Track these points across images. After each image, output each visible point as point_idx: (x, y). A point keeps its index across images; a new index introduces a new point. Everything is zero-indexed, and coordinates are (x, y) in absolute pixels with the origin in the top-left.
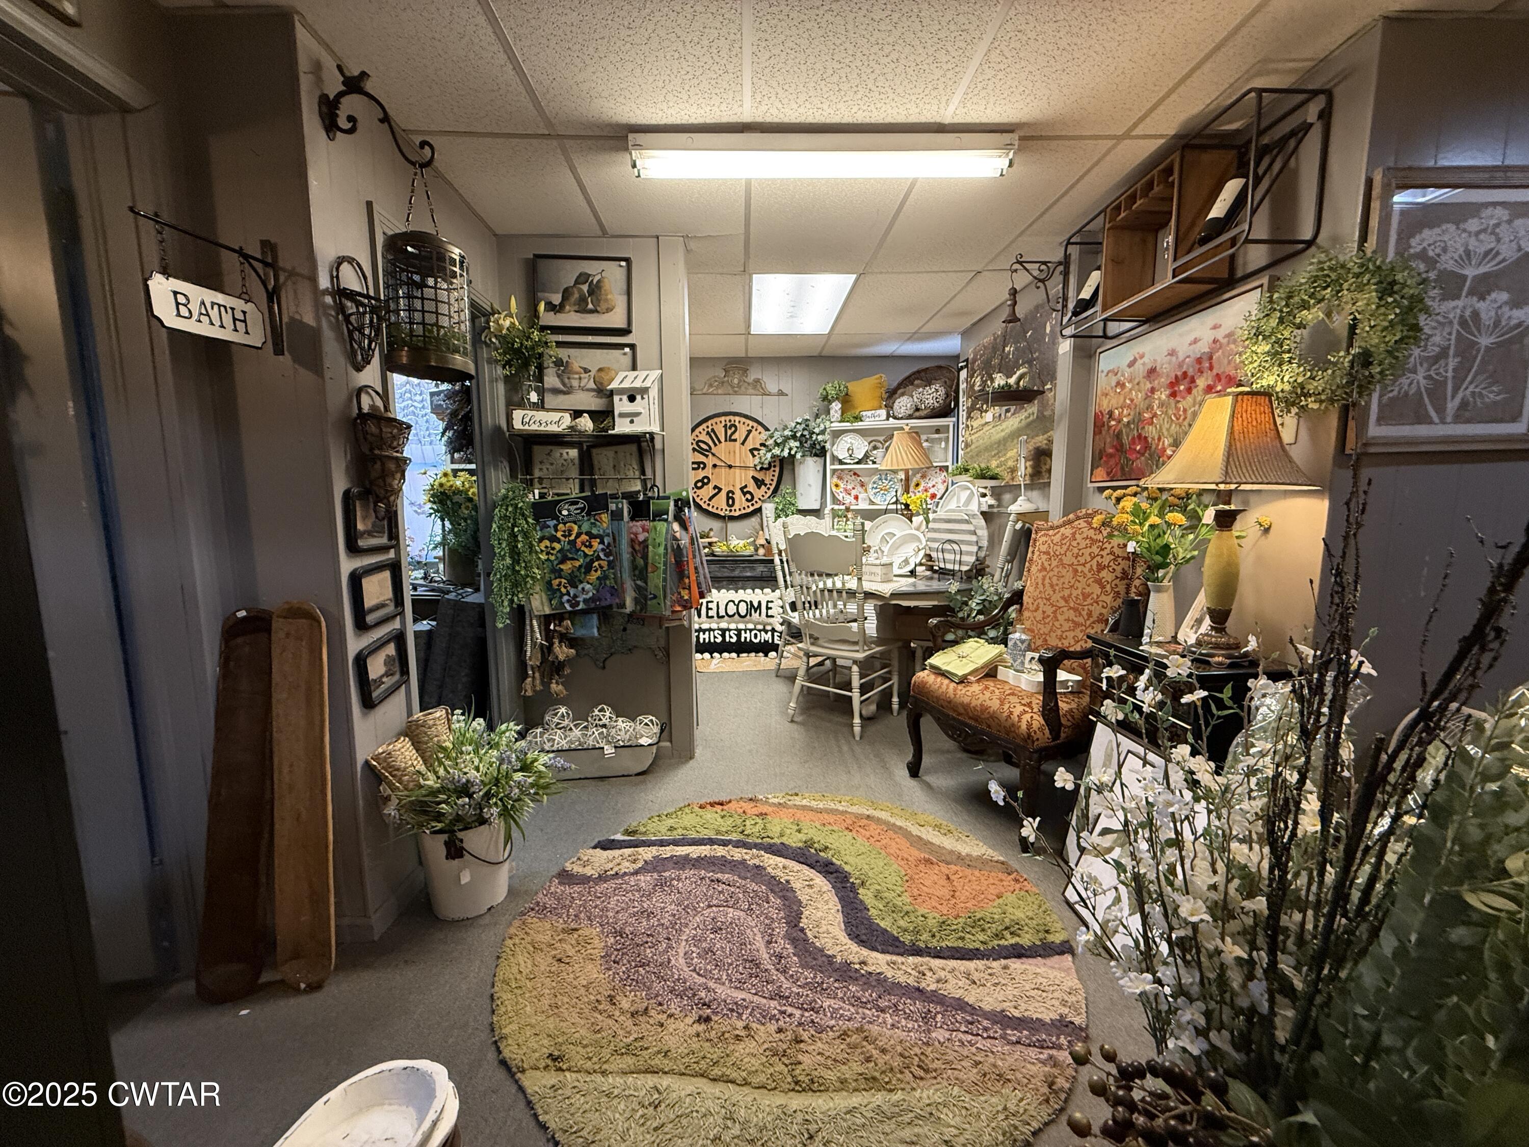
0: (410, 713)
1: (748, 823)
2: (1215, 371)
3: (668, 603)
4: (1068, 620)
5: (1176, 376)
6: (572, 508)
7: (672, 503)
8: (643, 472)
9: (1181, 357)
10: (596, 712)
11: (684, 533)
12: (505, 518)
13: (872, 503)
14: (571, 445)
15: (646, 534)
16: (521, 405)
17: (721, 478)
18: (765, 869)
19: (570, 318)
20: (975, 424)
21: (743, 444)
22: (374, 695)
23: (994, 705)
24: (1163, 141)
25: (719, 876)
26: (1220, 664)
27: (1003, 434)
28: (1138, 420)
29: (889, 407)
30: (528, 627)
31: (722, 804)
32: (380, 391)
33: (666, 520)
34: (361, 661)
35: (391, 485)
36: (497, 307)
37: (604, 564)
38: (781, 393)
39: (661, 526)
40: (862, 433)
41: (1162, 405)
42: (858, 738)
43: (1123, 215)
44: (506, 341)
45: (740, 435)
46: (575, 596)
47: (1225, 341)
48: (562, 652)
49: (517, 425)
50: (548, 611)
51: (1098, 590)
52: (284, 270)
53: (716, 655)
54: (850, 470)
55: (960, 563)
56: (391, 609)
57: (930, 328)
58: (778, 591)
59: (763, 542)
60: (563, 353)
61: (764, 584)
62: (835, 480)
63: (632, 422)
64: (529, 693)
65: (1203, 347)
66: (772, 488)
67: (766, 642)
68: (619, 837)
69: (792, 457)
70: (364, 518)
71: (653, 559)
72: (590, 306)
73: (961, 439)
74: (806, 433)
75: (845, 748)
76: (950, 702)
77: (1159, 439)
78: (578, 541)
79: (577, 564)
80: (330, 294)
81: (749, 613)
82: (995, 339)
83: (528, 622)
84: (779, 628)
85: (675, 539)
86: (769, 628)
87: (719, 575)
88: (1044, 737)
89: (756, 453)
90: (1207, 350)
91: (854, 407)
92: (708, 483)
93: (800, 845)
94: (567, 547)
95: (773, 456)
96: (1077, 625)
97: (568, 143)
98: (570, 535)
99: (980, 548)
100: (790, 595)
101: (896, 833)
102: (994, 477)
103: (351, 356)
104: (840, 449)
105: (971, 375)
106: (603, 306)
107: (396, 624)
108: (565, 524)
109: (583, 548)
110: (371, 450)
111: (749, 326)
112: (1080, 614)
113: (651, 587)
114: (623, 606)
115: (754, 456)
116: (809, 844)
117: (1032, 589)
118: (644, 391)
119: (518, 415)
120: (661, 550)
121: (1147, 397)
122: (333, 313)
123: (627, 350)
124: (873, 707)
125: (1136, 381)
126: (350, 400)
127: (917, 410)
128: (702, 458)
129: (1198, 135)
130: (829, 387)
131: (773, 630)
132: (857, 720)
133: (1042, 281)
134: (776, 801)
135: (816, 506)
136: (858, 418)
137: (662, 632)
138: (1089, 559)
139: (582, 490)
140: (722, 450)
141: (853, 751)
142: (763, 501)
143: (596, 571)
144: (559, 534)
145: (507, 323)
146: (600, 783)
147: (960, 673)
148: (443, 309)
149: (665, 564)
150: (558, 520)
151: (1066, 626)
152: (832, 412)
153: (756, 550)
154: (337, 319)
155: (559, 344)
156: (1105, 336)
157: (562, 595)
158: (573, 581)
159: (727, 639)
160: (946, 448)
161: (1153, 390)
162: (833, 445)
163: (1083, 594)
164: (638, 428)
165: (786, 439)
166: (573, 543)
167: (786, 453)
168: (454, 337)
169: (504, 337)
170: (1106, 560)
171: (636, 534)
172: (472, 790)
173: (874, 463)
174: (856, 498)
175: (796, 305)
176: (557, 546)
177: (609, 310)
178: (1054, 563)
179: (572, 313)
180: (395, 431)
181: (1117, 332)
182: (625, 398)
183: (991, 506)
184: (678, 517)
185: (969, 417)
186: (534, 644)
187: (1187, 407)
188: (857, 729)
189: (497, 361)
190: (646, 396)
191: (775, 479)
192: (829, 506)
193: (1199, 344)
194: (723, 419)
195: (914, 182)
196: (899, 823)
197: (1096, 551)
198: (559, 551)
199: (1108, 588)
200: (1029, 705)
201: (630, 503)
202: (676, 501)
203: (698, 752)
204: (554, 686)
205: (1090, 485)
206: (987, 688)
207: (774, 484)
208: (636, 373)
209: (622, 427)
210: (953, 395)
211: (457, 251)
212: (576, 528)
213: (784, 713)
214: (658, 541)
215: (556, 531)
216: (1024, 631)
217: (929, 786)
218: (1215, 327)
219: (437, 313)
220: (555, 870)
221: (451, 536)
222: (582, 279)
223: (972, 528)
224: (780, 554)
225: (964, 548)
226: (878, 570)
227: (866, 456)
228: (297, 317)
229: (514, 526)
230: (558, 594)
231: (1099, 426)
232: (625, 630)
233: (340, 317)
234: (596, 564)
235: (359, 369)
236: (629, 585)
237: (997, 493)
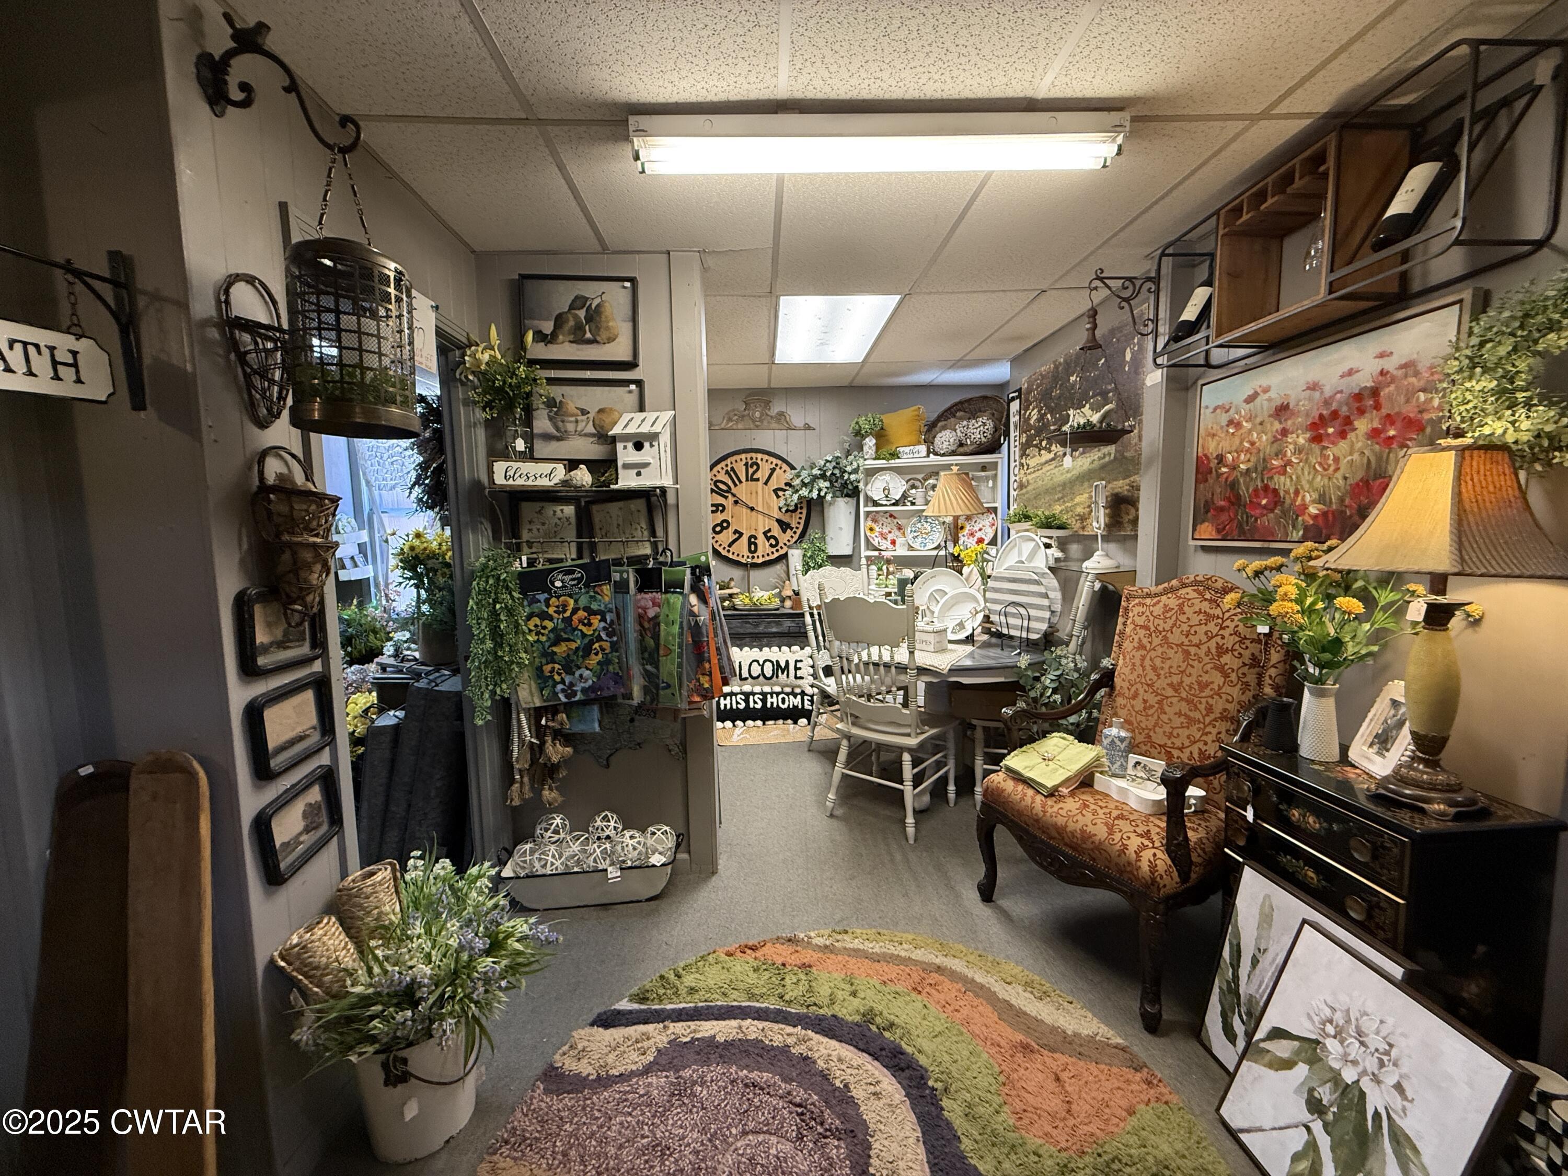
0: (344, 874)
1: (788, 981)
2: (1384, 411)
3: (685, 693)
4: (1179, 714)
5: (1321, 416)
6: (567, 578)
7: (688, 571)
8: (653, 533)
9: (1328, 391)
10: (599, 823)
11: (703, 607)
12: (484, 592)
13: (911, 548)
14: (565, 500)
15: (657, 609)
16: (506, 457)
17: (743, 521)
18: (815, 1062)
19: (565, 350)
20: (1032, 462)
21: (766, 483)
22: (283, 866)
23: (1100, 832)
24: (1308, 122)
25: (754, 1075)
26: (1442, 814)
27: (1069, 475)
28: (1263, 467)
29: (929, 442)
30: (514, 722)
31: (753, 948)
32: (300, 455)
33: (681, 593)
34: (262, 825)
35: (306, 581)
36: (474, 337)
37: (606, 645)
38: (808, 427)
39: (675, 599)
40: (899, 471)
41: (1299, 450)
42: (911, 841)
43: (1245, 217)
44: (485, 377)
45: (762, 474)
46: (572, 685)
47: (1400, 373)
48: (556, 751)
49: (499, 480)
50: (538, 703)
51: (1218, 679)
52: (144, 293)
53: (739, 723)
54: (886, 512)
55: (1028, 630)
56: (316, 737)
57: (978, 354)
58: (807, 648)
59: (790, 593)
60: (556, 392)
61: (792, 640)
62: (869, 523)
63: (639, 474)
64: (516, 802)
65: (1364, 380)
66: (799, 532)
67: (795, 707)
68: (624, 1005)
69: (821, 498)
70: (269, 625)
71: (666, 640)
72: (588, 335)
73: (1012, 478)
74: (837, 472)
75: (898, 857)
76: (1037, 821)
77: (1297, 492)
78: (575, 618)
79: (574, 646)
80: (215, 325)
81: (775, 674)
82: (1056, 367)
83: (514, 716)
84: (809, 690)
85: (692, 614)
86: (798, 691)
87: (741, 631)
88: (1170, 881)
89: (780, 493)
90: (1370, 384)
91: (888, 442)
92: (727, 528)
93: (857, 1018)
94: (561, 626)
95: (800, 498)
96: (1191, 721)
97: (553, 130)
98: (565, 611)
99: (1053, 612)
100: (824, 659)
101: (977, 995)
102: (1061, 527)
103: (251, 408)
104: (875, 489)
105: (1024, 407)
106: (603, 335)
107: (324, 759)
108: (558, 597)
109: (581, 627)
110: (278, 535)
111: (773, 354)
112: (1196, 708)
113: (664, 675)
114: (629, 696)
115: (778, 497)
116: (869, 1016)
117: (1127, 671)
118: (653, 437)
119: (500, 467)
120: (676, 629)
121: (1276, 440)
122: (221, 352)
123: (633, 387)
124: (926, 799)
125: (1258, 420)
126: (250, 468)
127: (961, 445)
128: (720, 500)
129: (1364, 111)
130: (862, 421)
131: (803, 694)
132: (910, 820)
133: (1127, 300)
134: (819, 941)
135: (848, 551)
136: (894, 455)
137: (678, 726)
138: (1204, 639)
139: (580, 556)
140: (742, 490)
141: (908, 861)
142: (789, 547)
143: (596, 654)
144: (551, 611)
145: (486, 357)
146: (602, 914)
147: (1050, 784)
148: (371, 344)
149: (680, 647)
150: (550, 594)
151: (1177, 721)
152: (866, 448)
153: (783, 600)
154: (228, 360)
155: (551, 381)
156: (1208, 365)
157: (556, 683)
158: (569, 667)
159: (752, 705)
160: (994, 488)
161: (1284, 432)
162: (866, 484)
163: (1199, 683)
164: (646, 481)
165: (815, 478)
166: (568, 621)
167: (815, 495)
168: (387, 381)
169: (484, 374)
170: (1230, 641)
171: (645, 609)
172: (418, 995)
173: (913, 504)
174: (893, 542)
175: (828, 330)
176: (549, 625)
177: (611, 340)
178: (1156, 641)
179: (567, 344)
180: (313, 507)
181: (1225, 360)
182: (630, 445)
183: (1057, 560)
184: (697, 588)
185: (1023, 454)
186: (522, 741)
187: (1338, 454)
188: (911, 831)
189: (475, 403)
190: (656, 444)
191: (802, 522)
192: (864, 553)
193: (1356, 377)
194: (743, 456)
195: (989, 175)
196: (979, 978)
197: (1215, 630)
198: (551, 631)
199: (1233, 677)
200: (1147, 835)
201: (637, 571)
202: (693, 569)
203: (722, 862)
204: (546, 793)
205: (1192, 543)
206: (1086, 806)
207: (801, 527)
208: (643, 415)
209: (627, 481)
210: (1002, 430)
211: (392, 265)
212: (572, 602)
213: (822, 803)
214: (671, 618)
215: (548, 606)
216: (1122, 727)
217: (1005, 916)
218: (1382, 356)
219: (360, 350)
220: (539, 1067)
221: (425, 608)
222: (578, 303)
223: (1044, 591)
224: (811, 608)
225: (1033, 612)
226: (931, 638)
227: (904, 496)
228: (163, 357)
229: (496, 601)
230: (550, 683)
231: (1204, 470)
232: (632, 720)
233: (233, 356)
234: (596, 645)
235: (263, 425)
236: (636, 670)
237: (1063, 544)
